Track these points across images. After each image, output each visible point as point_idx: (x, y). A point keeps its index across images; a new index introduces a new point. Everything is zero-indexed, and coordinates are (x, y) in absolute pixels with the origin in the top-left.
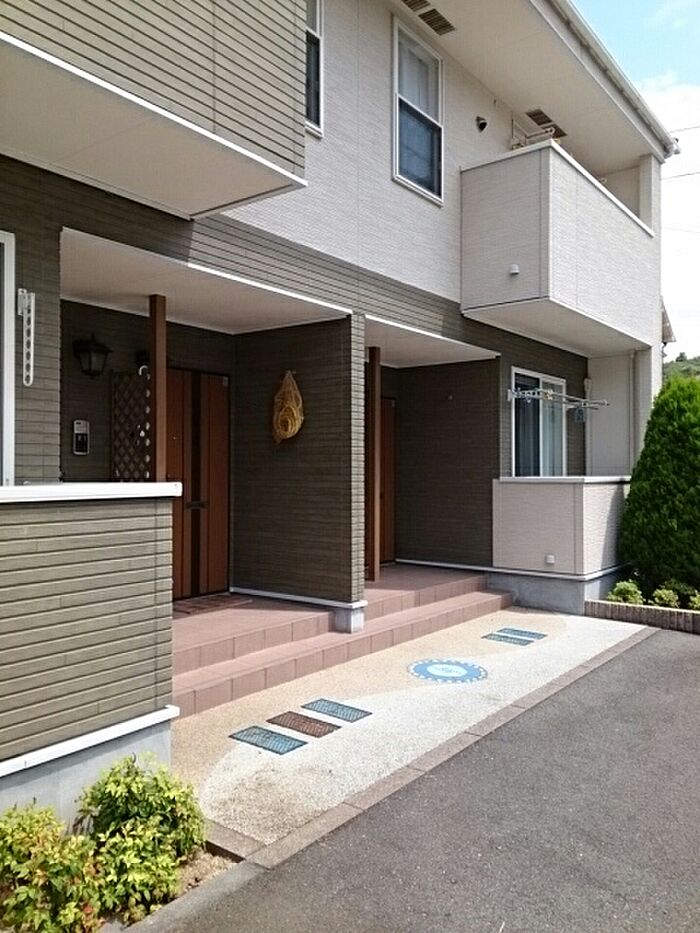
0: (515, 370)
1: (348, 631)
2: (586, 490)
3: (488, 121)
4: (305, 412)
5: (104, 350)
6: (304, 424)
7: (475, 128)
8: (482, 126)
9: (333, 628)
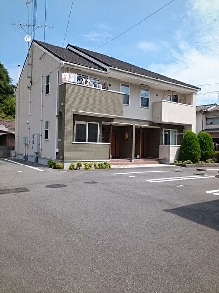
0: (164, 129)
1: (132, 162)
2: (170, 147)
3: (158, 94)
4: (128, 136)
5: (105, 129)
6: (128, 138)
7: (156, 96)
8: (157, 95)
9: (130, 161)
